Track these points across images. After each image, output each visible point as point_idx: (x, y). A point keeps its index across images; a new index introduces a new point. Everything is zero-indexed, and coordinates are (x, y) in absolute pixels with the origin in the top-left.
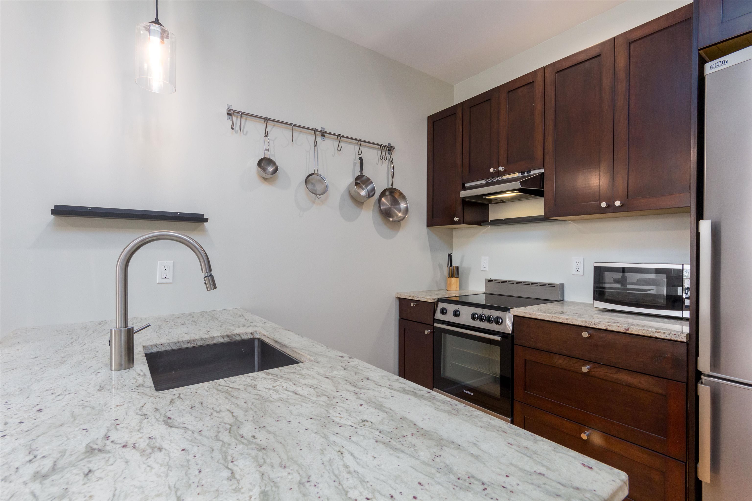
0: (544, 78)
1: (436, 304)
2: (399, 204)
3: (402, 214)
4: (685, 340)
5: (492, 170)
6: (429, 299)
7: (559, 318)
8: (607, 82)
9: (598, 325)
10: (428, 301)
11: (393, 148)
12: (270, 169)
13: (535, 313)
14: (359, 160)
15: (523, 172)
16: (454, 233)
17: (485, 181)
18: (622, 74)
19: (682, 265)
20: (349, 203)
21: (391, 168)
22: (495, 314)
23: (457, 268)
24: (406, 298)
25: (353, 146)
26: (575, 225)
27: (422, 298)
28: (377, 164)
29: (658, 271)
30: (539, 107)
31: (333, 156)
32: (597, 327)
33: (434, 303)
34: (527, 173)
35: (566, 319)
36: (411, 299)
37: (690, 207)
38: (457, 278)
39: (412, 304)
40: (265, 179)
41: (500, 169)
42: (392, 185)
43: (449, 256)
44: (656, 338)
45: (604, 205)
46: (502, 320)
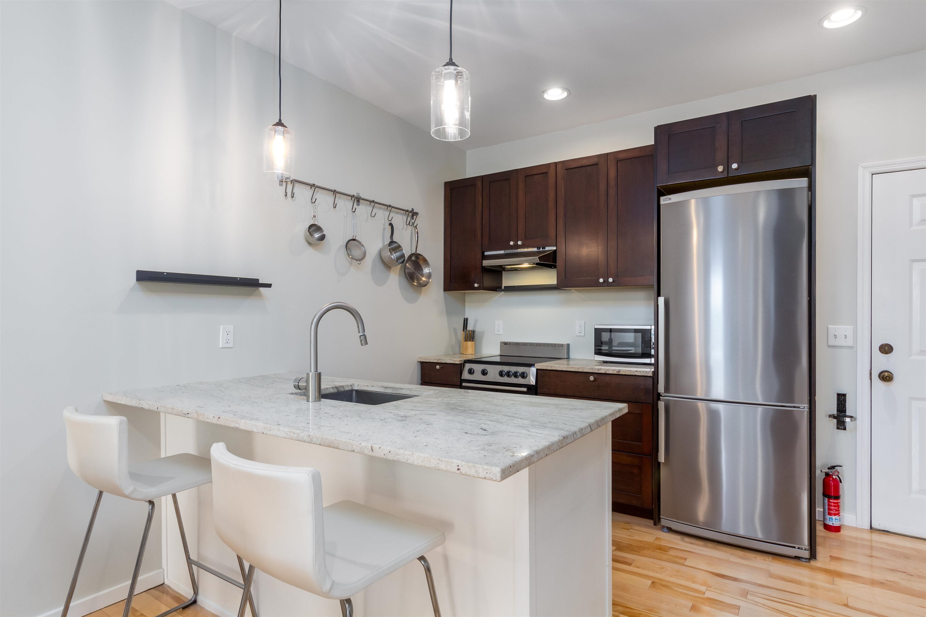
0: (556, 171)
1: (462, 365)
2: (422, 270)
3: (426, 279)
4: (651, 375)
5: (512, 243)
6: (457, 361)
7: (573, 368)
8: (602, 186)
9: (600, 370)
10: (455, 363)
11: (417, 214)
12: (317, 235)
13: (555, 365)
14: (390, 225)
15: (539, 248)
16: (467, 298)
17: (504, 252)
18: (612, 182)
19: (650, 326)
20: (380, 266)
21: (415, 233)
22: (521, 369)
23: (474, 332)
24: (430, 361)
25: (383, 211)
26: (579, 294)
27: (449, 361)
28: (403, 229)
29: (636, 331)
30: (552, 195)
31: (366, 221)
32: (600, 372)
33: (461, 364)
34: (542, 249)
35: (578, 368)
36: (437, 362)
37: (654, 285)
38: (473, 342)
39: (438, 367)
40: (310, 244)
41: (520, 243)
42: (416, 251)
43: (464, 321)
44: (636, 376)
45: (601, 280)
46: (527, 375)
